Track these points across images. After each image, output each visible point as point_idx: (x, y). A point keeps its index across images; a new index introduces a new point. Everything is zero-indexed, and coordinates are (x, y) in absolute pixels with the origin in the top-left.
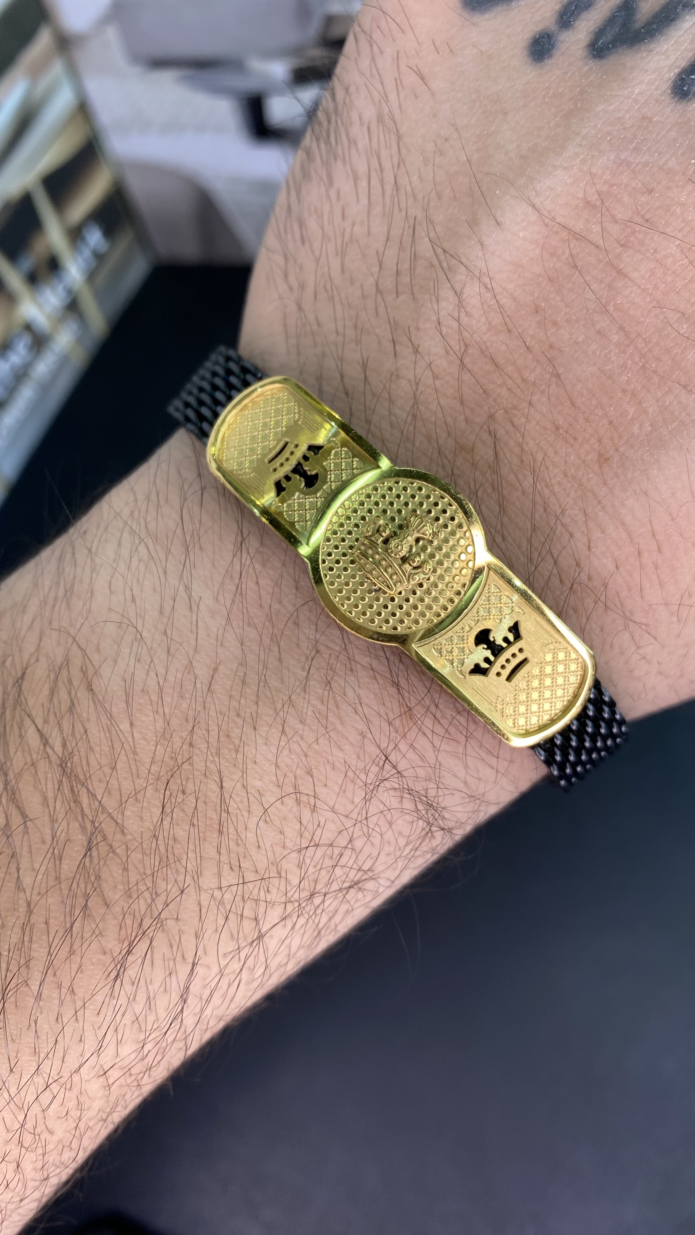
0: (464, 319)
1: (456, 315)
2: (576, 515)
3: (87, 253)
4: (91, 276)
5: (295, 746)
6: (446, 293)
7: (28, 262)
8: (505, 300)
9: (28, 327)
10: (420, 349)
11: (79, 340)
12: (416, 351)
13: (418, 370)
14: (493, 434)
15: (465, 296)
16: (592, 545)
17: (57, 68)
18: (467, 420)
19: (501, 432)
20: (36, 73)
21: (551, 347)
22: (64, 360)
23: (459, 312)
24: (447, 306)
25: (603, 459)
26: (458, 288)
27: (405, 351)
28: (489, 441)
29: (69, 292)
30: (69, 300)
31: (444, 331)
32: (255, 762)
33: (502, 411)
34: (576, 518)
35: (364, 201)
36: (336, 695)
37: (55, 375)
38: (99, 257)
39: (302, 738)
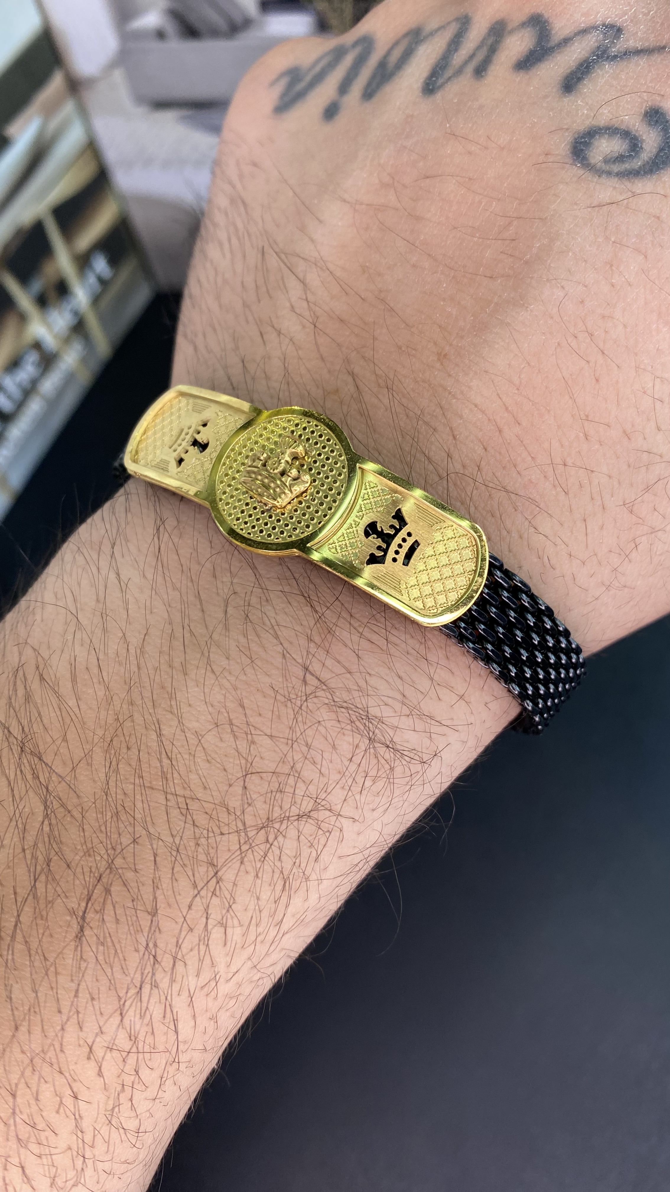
0: (311, 298)
1: (304, 297)
2: (434, 411)
3: (92, 279)
4: (96, 300)
5: (224, 681)
6: (292, 283)
7: (37, 285)
8: (338, 273)
9: (37, 346)
10: (282, 332)
11: (84, 360)
12: (279, 333)
13: (284, 348)
14: (352, 374)
15: (307, 281)
16: (456, 433)
17: (69, 108)
18: (329, 372)
19: (357, 370)
20: (49, 111)
21: (380, 291)
22: (70, 378)
23: (306, 294)
24: (295, 291)
25: (442, 357)
26: (301, 276)
27: (272, 336)
28: (350, 379)
29: (76, 313)
30: (75, 322)
31: (298, 311)
32: (190, 705)
33: (355, 353)
34: (435, 414)
35: (228, 255)
36: (256, 626)
37: (60, 393)
38: (103, 282)
39: (230, 673)
